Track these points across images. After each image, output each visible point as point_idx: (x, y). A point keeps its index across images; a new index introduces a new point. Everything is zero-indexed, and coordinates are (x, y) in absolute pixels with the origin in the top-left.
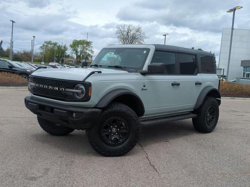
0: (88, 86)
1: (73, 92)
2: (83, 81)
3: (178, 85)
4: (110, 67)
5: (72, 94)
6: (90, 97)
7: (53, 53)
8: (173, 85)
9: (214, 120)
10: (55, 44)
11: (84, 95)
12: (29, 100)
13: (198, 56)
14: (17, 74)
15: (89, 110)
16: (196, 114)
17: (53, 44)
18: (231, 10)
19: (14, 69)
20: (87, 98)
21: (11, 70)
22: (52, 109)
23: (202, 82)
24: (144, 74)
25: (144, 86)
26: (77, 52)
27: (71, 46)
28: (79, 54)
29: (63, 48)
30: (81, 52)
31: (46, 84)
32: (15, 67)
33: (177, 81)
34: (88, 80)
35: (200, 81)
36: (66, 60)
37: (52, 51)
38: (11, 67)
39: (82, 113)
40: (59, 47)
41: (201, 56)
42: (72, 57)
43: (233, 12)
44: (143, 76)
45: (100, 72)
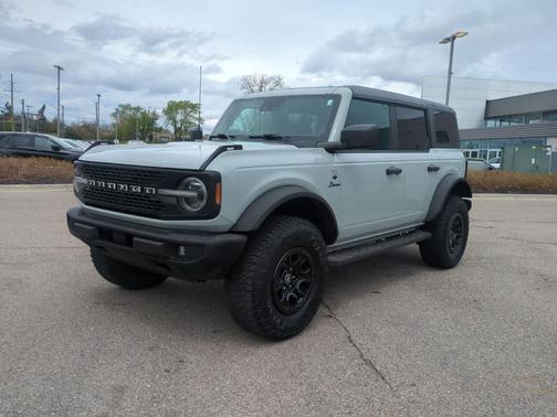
0: (213, 180)
1: (176, 197)
2: (200, 170)
3: (398, 172)
4: (253, 138)
5: (174, 201)
6: (219, 207)
7: (135, 125)
8: (389, 172)
9: (460, 241)
10: (138, 109)
11: (203, 204)
12: (76, 216)
13: (429, 112)
14: (67, 160)
15: (219, 239)
16: (429, 231)
17: (134, 108)
18: (448, 40)
19: (62, 151)
20: (212, 210)
21: (57, 153)
22: (129, 238)
23: (438, 165)
24: (332, 150)
25: (335, 178)
26: (175, 122)
27: (166, 112)
28: (179, 125)
29: (150, 115)
30: (183, 121)
31: (113, 181)
32: (63, 149)
33: (397, 165)
34: (213, 167)
35: (435, 163)
36: (156, 136)
37: (132, 120)
38: (57, 148)
39: (202, 246)
40: (144, 114)
41: (435, 113)
42: (166, 131)
43: (450, 44)
44: (330, 155)
45: (240, 147)
